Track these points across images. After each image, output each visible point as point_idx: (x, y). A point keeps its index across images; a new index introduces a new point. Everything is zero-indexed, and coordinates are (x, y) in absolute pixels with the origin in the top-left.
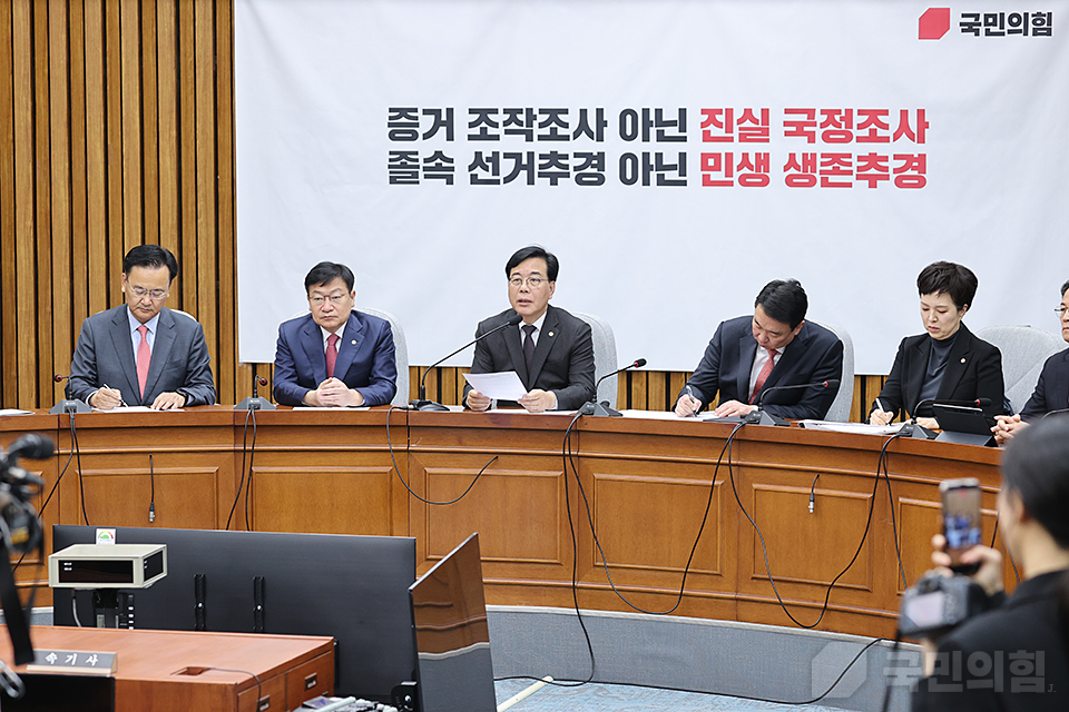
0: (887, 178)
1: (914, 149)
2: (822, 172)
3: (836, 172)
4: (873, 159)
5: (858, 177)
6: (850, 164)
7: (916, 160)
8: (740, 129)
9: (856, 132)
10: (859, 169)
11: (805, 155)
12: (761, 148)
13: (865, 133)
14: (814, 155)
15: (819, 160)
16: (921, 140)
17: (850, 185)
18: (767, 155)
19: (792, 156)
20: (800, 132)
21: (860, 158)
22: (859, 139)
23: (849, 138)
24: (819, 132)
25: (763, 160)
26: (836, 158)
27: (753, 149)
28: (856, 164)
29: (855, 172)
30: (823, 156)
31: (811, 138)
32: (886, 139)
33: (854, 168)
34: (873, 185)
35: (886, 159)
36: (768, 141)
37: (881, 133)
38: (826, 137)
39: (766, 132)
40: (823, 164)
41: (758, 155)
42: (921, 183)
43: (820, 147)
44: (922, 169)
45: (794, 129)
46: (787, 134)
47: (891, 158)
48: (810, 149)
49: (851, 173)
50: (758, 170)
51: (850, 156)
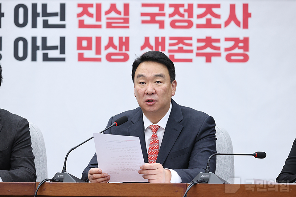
0: (219, 55)
1: (240, 33)
2: (170, 51)
3: (181, 50)
4: (209, 41)
5: (198, 55)
6: (191, 45)
7: (241, 41)
8: (108, 19)
9: (195, 21)
10: (199, 48)
11: (157, 39)
12: (123, 33)
13: (203, 21)
14: (163, 39)
15: (168, 41)
16: (246, 26)
17: (190, 61)
18: (127, 39)
19: (147, 39)
20: (153, 21)
21: (199, 41)
22: (199, 26)
23: (190, 25)
24: (167, 20)
25: (125, 43)
26: (181, 40)
27: (117, 34)
28: (195, 44)
29: (195, 51)
30: (171, 38)
31: (162, 25)
32: (219, 26)
33: (194, 48)
34: (208, 60)
35: (218, 41)
36: (128, 27)
37: (215, 21)
38: (173, 25)
39: (126, 21)
40: (171, 45)
41: (121, 39)
42: (246, 59)
43: (168, 32)
44: (246, 48)
45: (148, 18)
46: (144, 22)
47: (222, 40)
48: (161, 33)
49: (191, 51)
50: (121, 49)
51: (190, 39)
